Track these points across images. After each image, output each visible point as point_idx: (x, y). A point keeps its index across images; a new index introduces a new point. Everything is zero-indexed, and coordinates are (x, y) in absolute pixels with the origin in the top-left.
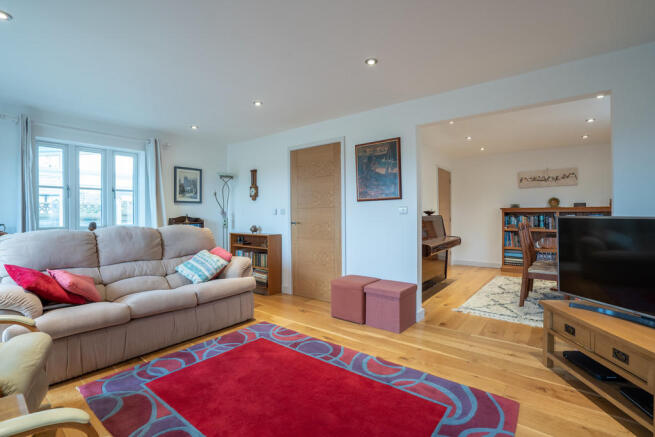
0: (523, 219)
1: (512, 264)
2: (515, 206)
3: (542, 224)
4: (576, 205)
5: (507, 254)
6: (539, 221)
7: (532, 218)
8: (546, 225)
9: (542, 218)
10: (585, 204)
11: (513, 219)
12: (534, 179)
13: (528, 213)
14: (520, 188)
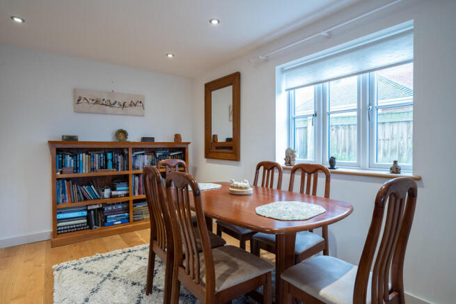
0: (84, 157)
1: (70, 230)
2: (72, 139)
3: (110, 164)
4: (144, 139)
5: (60, 216)
6: (106, 161)
7: (97, 156)
8: (115, 165)
9: (109, 156)
10: (153, 139)
11: (68, 158)
12: (97, 102)
13: (90, 149)
14: (77, 111)
